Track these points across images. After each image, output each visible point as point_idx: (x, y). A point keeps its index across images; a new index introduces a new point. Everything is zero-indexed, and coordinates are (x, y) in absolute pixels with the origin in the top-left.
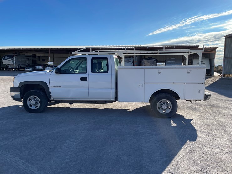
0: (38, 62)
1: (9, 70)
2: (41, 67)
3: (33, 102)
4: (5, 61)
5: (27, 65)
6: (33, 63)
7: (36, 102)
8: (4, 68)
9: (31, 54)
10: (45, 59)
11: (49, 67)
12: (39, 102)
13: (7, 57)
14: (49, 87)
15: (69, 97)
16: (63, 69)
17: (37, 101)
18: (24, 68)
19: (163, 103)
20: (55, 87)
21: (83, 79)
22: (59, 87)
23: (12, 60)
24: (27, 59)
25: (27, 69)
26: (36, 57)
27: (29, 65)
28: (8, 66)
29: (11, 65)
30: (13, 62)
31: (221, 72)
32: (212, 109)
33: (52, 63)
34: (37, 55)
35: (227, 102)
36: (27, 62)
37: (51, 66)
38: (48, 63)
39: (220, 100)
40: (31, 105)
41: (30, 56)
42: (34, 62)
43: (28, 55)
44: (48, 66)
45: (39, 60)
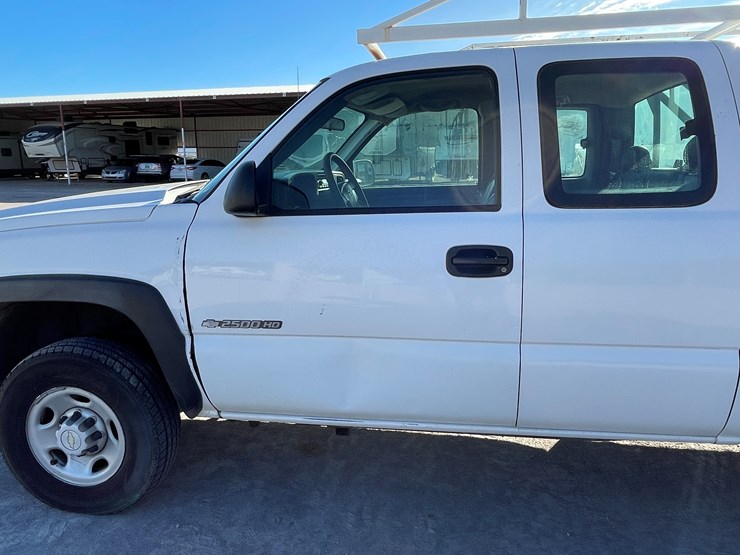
0: (146, 149)
1: (52, 179)
2: (154, 168)
3: (71, 438)
4: (34, 148)
5: (108, 161)
6: (128, 153)
7: (96, 436)
8: (36, 170)
9: (120, 122)
10: (168, 139)
11: (182, 167)
12: (116, 435)
13: (37, 133)
14: (183, 327)
15: (349, 406)
16: (284, 173)
17: (99, 426)
18: (98, 171)
20: (231, 324)
22: (262, 324)
23: (55, 142)
24: (107, 140)
25: (108, 173)
26: (136, 131)
27: (114, 158)
28: (47, 166)
29: (55, 159)
30: (61, 150)
33: (192, 153)
34: (141, 123)
36: (108, 150)
37: (190, 162)
38: (180, 152)
40: (59, 456)
41: (115, 129)
42: (132, 147)
43: (110, 124)
44: (181, 161)
45: (149, 142)
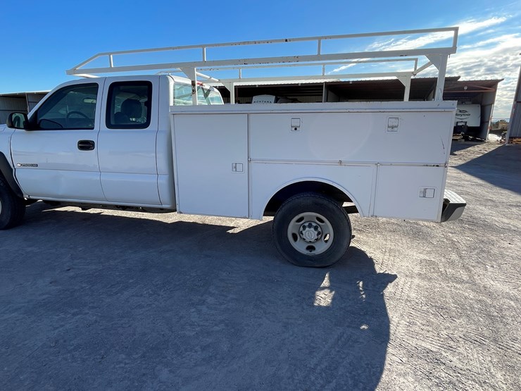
14: (11, 165)
19: (307, 224)
20: (24, 165)
21: (86, 145)
31: (505, 134)
32: (467, 233)
35: (514, 210)
39: (495, 205)
